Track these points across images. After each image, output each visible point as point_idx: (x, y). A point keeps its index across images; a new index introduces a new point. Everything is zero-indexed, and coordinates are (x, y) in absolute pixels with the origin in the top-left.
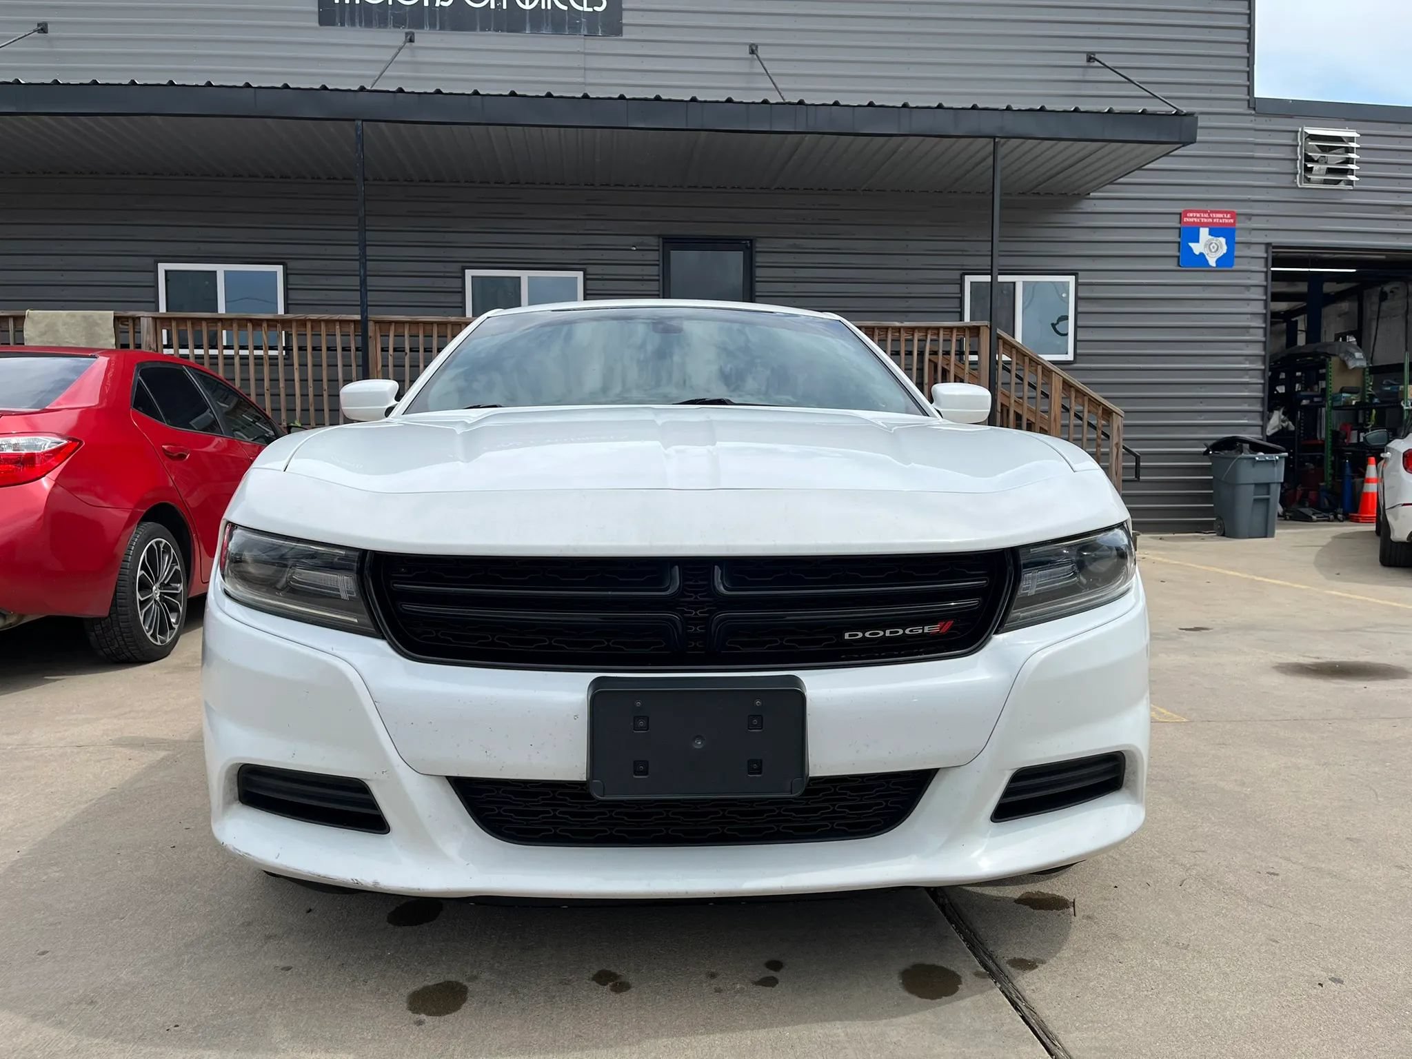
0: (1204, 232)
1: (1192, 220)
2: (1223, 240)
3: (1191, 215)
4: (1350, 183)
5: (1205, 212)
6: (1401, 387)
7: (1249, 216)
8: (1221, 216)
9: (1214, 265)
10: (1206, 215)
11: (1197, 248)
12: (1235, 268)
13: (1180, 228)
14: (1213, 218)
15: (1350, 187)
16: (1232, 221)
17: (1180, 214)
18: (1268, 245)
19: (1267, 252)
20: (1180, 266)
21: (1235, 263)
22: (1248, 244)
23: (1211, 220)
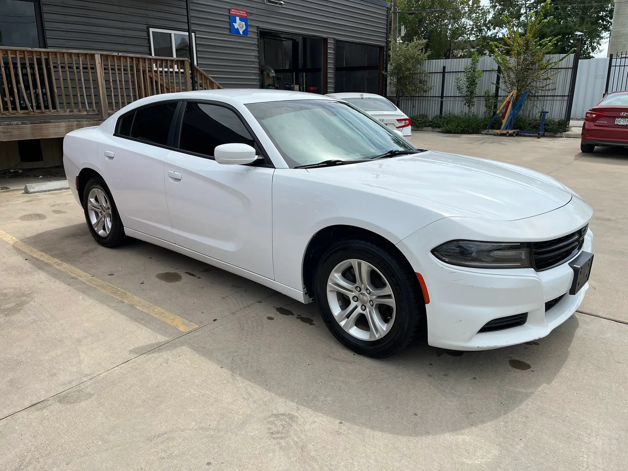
0: (238, 18)
1: (233, 13)
2: (244, 23)
3: (233, 10)
4: (281, 4)
5: (237, 10)
6: (292, 86)
7: (251, 14)
8: (242, 12)
9: (242, 34)
10: (238, 11)
11: (236, 26)
12: (249, 36)
13: (229, 16)
14: (240, 13)
15: (281, 6)
16: (246, 15)
17: (229, 9)
18: (258, 27)
19: (258, 30)
20: (230, 33)
21: (248, 34)
22: (252, 26)
23: (239, 14)
